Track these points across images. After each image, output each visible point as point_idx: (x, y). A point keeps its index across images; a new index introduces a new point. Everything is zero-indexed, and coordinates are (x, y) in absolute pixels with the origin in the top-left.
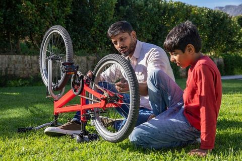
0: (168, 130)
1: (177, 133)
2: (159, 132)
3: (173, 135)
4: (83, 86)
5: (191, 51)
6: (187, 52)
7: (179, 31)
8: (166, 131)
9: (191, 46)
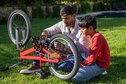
0: (91, 73)
1: (95, 73)
2: (87, 75)
3: (93, 74)
4: (42, 49)
5: (91, 30)
6: (89, 29)
7: (87, 18)
8: (90, 73)
9: (92, 27)
